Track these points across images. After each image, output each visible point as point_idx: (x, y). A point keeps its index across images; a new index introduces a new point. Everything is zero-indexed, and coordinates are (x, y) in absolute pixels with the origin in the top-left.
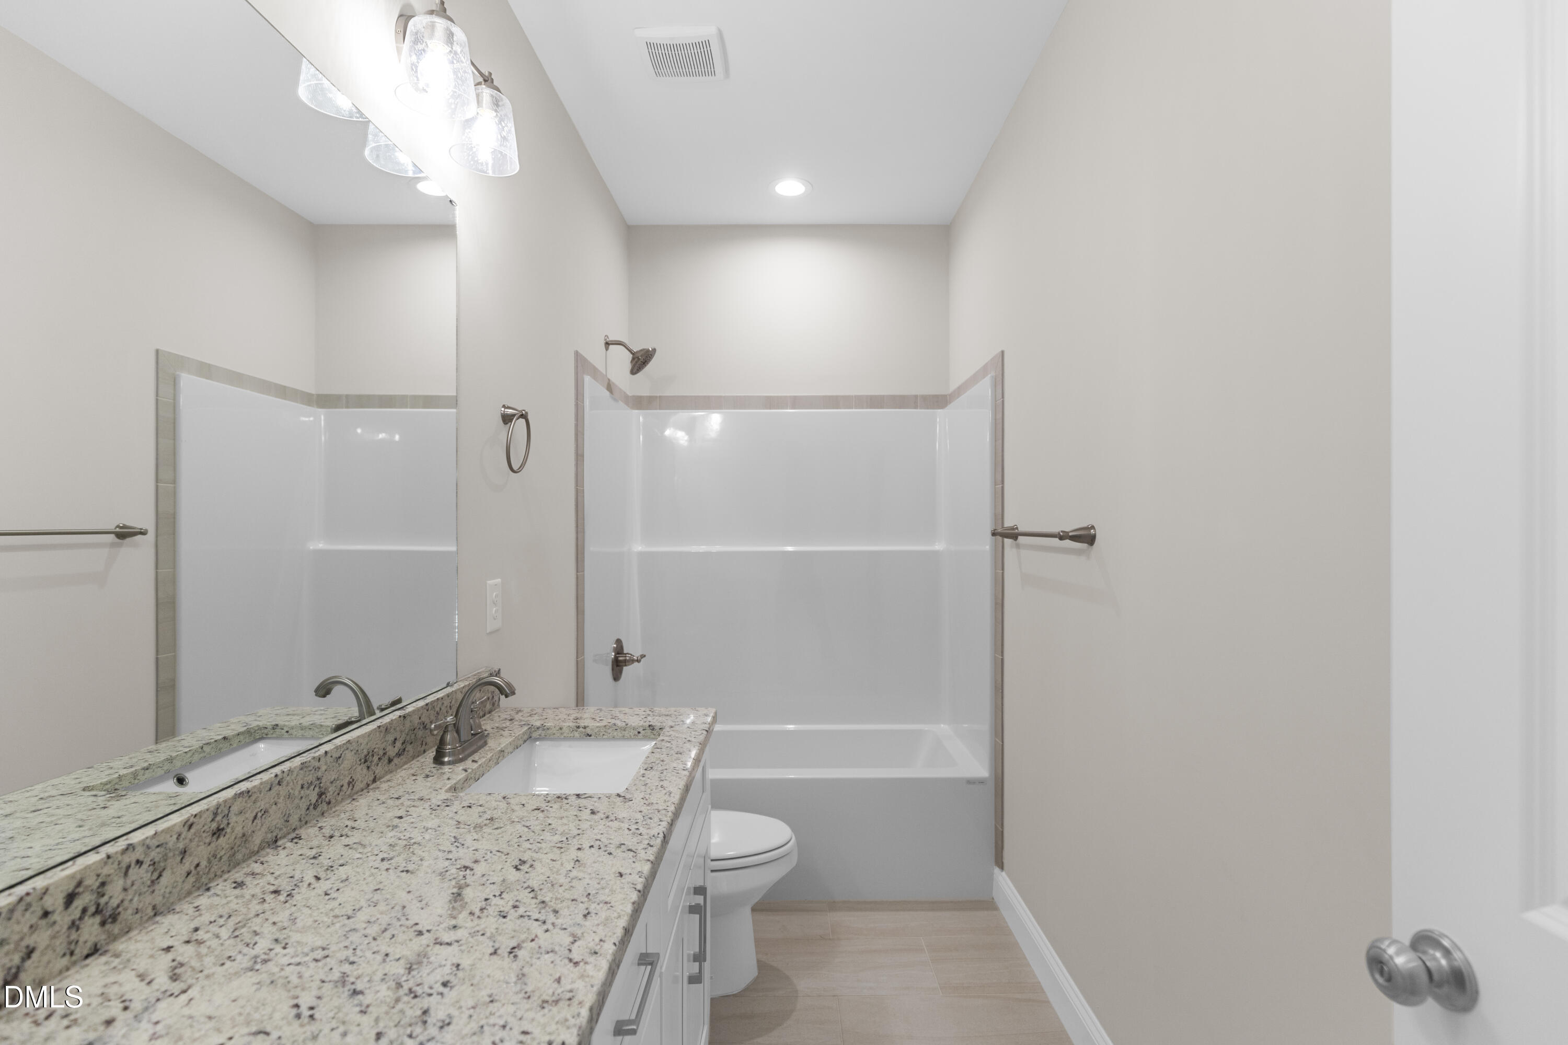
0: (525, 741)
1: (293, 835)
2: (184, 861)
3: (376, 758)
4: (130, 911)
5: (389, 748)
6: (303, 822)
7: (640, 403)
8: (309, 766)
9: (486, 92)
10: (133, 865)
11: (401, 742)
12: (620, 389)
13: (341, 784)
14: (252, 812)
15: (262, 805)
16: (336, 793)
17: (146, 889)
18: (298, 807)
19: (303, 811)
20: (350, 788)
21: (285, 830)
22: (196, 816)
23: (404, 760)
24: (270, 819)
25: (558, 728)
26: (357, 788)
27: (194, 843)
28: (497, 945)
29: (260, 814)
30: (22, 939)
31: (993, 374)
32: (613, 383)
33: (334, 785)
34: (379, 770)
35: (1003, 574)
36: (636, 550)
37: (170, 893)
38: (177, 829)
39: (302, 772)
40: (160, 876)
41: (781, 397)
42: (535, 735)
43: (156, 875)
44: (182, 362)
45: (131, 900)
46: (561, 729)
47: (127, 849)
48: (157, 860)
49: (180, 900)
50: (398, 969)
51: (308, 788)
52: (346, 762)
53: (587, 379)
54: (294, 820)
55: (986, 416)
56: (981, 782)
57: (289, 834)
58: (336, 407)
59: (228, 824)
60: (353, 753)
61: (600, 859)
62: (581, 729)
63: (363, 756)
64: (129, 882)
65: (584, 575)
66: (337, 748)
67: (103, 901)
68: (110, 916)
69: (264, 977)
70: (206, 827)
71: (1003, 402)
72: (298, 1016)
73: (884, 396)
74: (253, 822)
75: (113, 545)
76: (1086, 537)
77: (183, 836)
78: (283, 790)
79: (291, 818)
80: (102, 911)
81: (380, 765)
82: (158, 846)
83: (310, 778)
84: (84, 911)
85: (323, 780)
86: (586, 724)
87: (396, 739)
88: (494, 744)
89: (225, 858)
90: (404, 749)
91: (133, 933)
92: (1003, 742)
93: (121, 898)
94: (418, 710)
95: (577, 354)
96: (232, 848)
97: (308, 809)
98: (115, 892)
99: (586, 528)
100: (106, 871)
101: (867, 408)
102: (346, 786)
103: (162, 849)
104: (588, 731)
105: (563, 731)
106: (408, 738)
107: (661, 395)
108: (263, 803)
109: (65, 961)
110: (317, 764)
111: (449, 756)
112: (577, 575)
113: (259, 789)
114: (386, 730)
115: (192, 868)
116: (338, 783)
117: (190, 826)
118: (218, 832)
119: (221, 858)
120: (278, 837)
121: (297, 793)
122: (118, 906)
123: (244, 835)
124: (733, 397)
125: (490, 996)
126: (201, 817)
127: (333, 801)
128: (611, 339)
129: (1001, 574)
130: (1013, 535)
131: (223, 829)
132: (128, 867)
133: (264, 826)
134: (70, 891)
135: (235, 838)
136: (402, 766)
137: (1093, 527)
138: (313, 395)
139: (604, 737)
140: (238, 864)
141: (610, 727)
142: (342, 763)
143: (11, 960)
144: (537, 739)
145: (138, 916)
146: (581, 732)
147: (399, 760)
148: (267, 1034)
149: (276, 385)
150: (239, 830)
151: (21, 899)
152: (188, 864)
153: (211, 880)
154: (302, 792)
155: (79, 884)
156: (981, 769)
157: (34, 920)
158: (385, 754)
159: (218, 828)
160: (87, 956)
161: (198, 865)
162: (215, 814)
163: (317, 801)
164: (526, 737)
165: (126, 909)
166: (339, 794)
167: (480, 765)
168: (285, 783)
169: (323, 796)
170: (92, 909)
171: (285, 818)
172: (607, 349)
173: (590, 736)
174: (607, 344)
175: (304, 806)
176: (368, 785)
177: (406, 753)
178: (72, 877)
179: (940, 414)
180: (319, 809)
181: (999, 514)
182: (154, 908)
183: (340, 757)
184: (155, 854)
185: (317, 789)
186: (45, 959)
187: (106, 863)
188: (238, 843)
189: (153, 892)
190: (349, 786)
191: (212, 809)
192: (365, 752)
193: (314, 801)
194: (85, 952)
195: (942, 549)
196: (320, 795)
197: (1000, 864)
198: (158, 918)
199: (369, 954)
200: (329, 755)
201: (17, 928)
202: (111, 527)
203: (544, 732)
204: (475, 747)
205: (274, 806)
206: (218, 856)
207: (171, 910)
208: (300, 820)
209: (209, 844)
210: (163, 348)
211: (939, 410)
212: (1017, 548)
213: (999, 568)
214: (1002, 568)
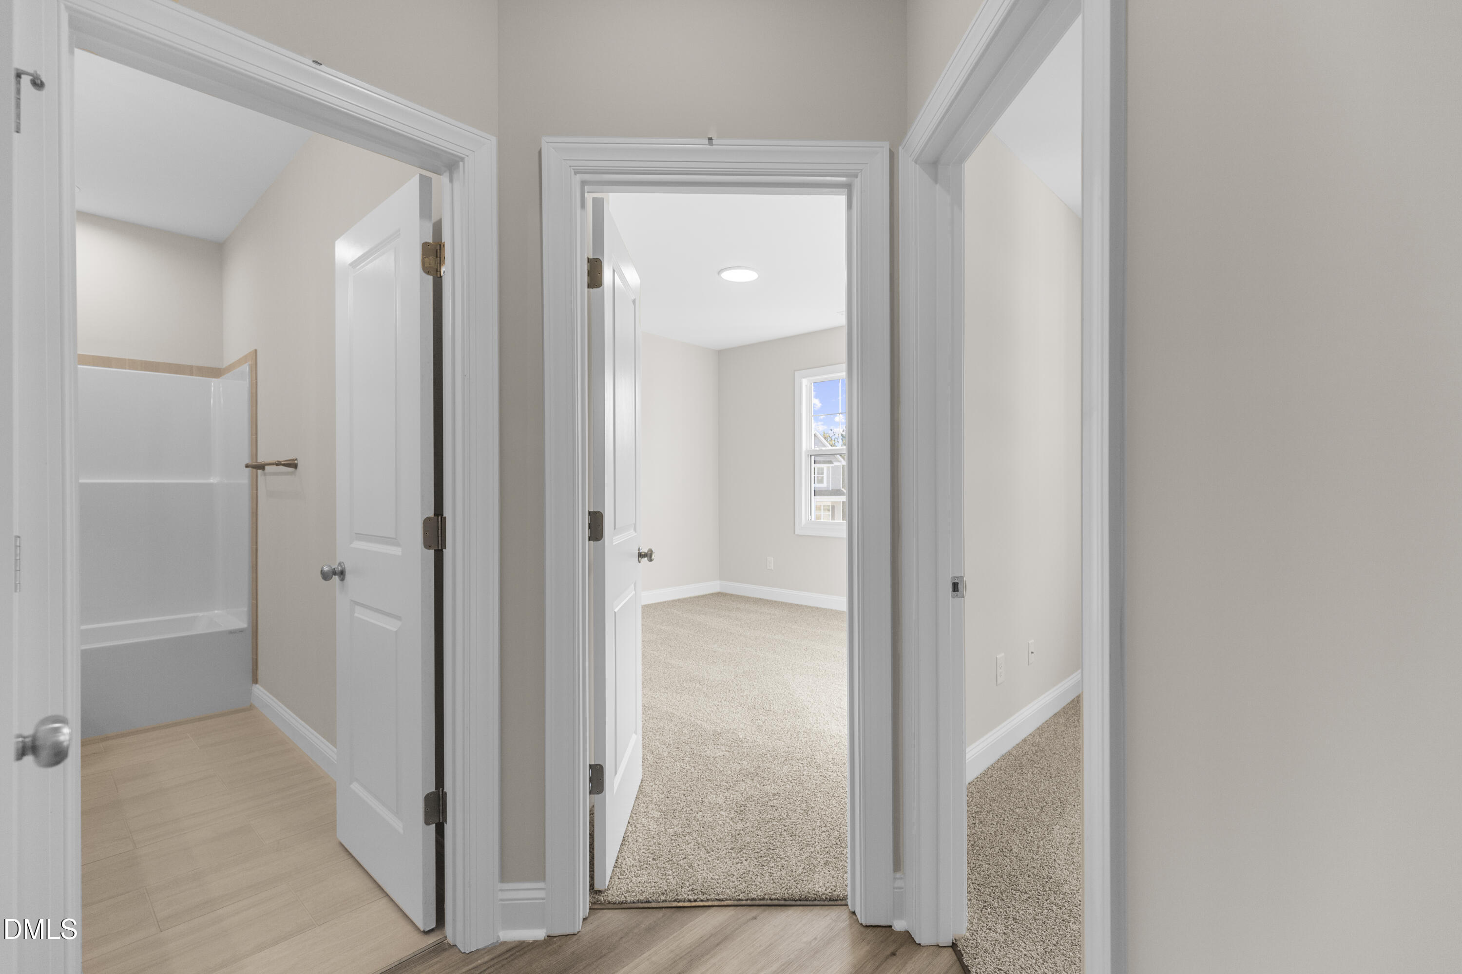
31: (250, 363)
35: (257, 493)
55: (245, 384)
56: (241, 631)
71: (256, 382)
76: (292, 465)
130: (262, 467)
137: (296, 459)
156: (241, 623)
179: (214, 382)
181: (254, 452)
195: (216, 482)
197: (255, 681)
211: (214, 379)
212: (265, 475)
213: (255, 489)
214: (257, 489)
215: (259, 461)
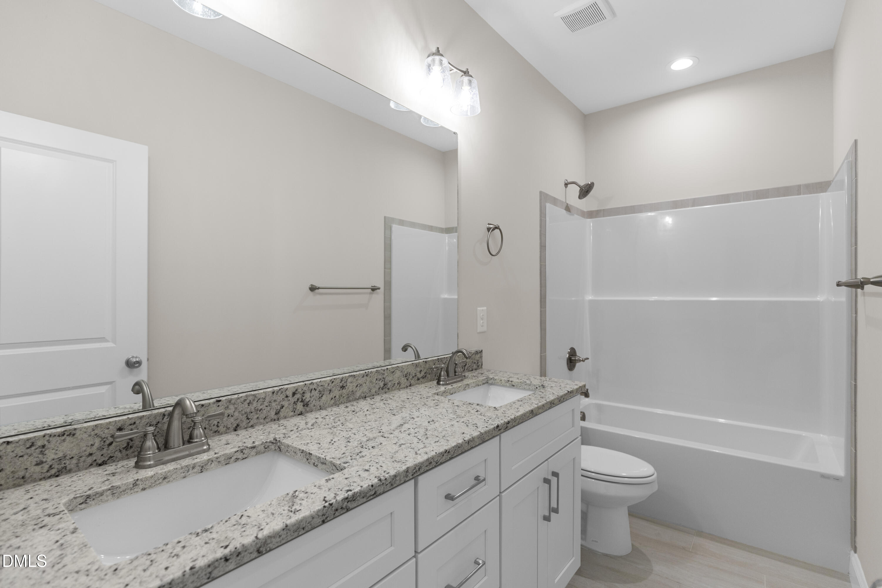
0: (484, 384)
1: (372, 397)
2: (330, 394)
3: (411, 377)
4: (312, 405)
5: (418, 374)
6: (377, 393)
7: (591, 215)
8: (380, 372)
9: (466, 79)
10: (313, 390)
11: (424, 372)
12: (577, 208)
13: (394, 383)
14: (356, 383)
15: (360, 382)
16: (392, 386)
17: (317, 399)
18: (375, 387)
19: (377, 389)
20: (398, 386)
21: (369, 394)
22: (334, 379)
23: (426, 381)
24: (363, 388)
25: (500, 380)
26: (401, 386)
27: (334, 389)
28: (398, 442)
29: (359, 385)
30: (280, 402)
31: (850, 159)
32: (571, 205)
33: (391, 382)
34: (412, 382)
35: (856, 317)
36: (587, 299)
37: (326, 403)
38: (328, 382)
39: (376, 374)
40: (322, 396)
41: (684, 200)
42: (490, 382)
43: (320, 396)
44: (393, 220)
45: (312, 401)
46: (501, 380)
47: (311, 384)
48: (321, 390)
49: (329, 407)
50: (365, 439)
51: (379, 381)
52: (396, 374)
53: (548, 205)
54: (373, 391)
56: (837, 479)
57: (371, 396)
58: (452, 233)
59: (347, 385)
60: (400, 371)
61: (461, 427)
62: (510, 382)
63: (405, 374)
64: (312, 395)
65: (546, 310)
66: (392, 368)
67: (304, 398)
68: (306, 404)
69: (331, 431)
70: (338, 384)
72: (330, 443)
73: (768, 189)
74: (356, 387)
75: (370, 293)
77: (330, 385)
78: (368, 379)
79: (371, 390)
80: (303, 401)
81: (413, 379)
82: (321, 386)
83: (380, 377)
84: (298, 399)
85: (386, 379)
86: (512, 380)
87: (421, 371)
88: (466, 382)
89: (345, 398)
90: (426, 376)
91: (313, 413)
92: (856, 450)
93: (309, 399)
94: (433, 360)
95: (541, 192)
96: (348, 395)
97: (379, 389)
98: (307, 396)
99: (547, 285)
100: (305, 389)
101: (753, 199)
102: (396, 385)
103: (323, 387)
104: (513, 383)
105: (502, 382)
106: (428, 371)
107: (604, 208)
108: (360, 381)
109: (292, 413)
110: (383, 372)
111: (443, 382)
112: (541, 310)
113: (359, 376)
114: (416, 365)
115: (333, 397)
116: (393, 382)
117: (333, 382)
118: (343, 387)
119: (344, 397)
120: (367, 396)
121: (374, 381)
122: (308, 402)
123: (352, 391)
124: (650, 204)
125: (382, 454)
126: (336, 380)
127: (390, 389)
128: (569, 181)
129: (854, 317)
131: (344, 387)
132: (312, 390)
133: (361, 390)
134: (294, 391)
135: (349, 391)
136: (424, 383)
138: (444, 228)
139: (520, 388)
140: (351, 401)
141: (523, 383)
142: (395, 374)
143: (277, 407)
144: (492, 384)
145: (315, 407)
146: (510, 384)
147: (423, 380)
148: (320, 444)
149: (428, 225)
150: (350, 388)
151: (280, 389)
152: (332, 395)
153: (340, 404)
154: (377, 382)
155: (297, 390)
157: (284, 397)
158: (416, 376)
159: (343, 386)
160: (299, 415)
161: (335, 397)
162: (342, 381)
163: (383, 387)
164: (484, 382)
165: (311, 404)
166: (393, 387)
167: (453, 388)
168: (369, 376)
169: (386, 386)
170: (300, 400)
171: (369, 390)
172: (566, 187)
173: (514, 386)
174: (566, 185)
175: (378, 387)
176: (407, 387)
177: (426, 377)
178: (294, 387)
179: (822, 196)
180: (384, 390)
181: (854, 268)
182: (320, 406)
183: (394, 372)
184: (320, 388)
185: (383, 382)
186: (287, 411)
187: (305, 386)
188: (350, 393)
189: (320, 401)
190: (398, 385)
191: (340, 378)
192: (406, 373)
193: (382, 386)
194: (298, 413)
196: (385, 385)
197: (854, 548)
198: (321, 410)
199: (361, 433)
200: (389, 370)
201: (279, 398)
202: (370, 286)
203: (494, 381)
204: (455, 380)
205: (365, 384)
206: (343, 396)
207: (325, 409)
208: (376, 392)
209: (339, 391)
210: (387, 215)
211: (822, 194)
212: (864, 294)
213: (854, 313)
214: (856, 313)
215: (858, 278)
